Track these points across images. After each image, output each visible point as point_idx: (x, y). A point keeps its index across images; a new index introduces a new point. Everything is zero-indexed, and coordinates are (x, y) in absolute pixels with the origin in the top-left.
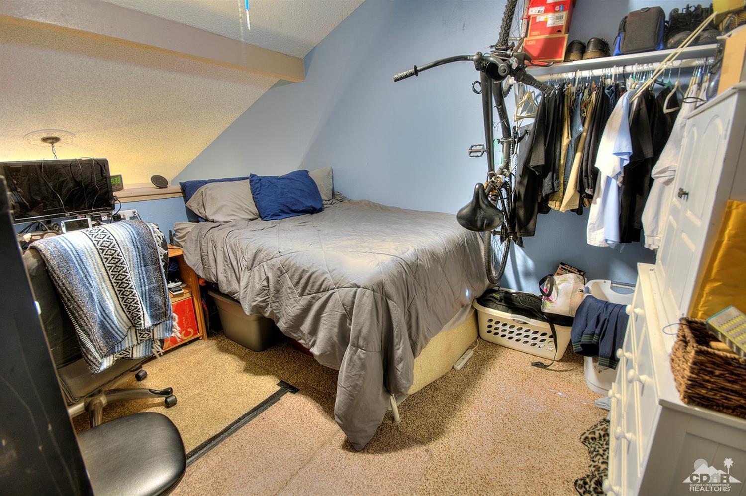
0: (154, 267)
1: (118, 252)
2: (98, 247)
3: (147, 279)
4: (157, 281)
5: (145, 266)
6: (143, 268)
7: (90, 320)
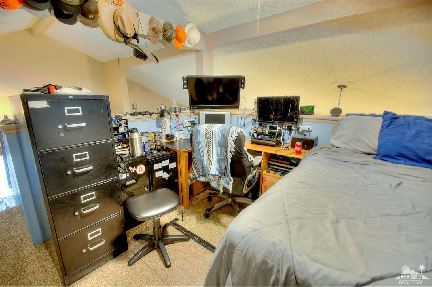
0: (225, 149)
1: (211, 136)
2: (206, 132)
3: (220, 153)
4: (224, 157)
5: (221, 147)
6: (220, 147)
7: (196, 158)
